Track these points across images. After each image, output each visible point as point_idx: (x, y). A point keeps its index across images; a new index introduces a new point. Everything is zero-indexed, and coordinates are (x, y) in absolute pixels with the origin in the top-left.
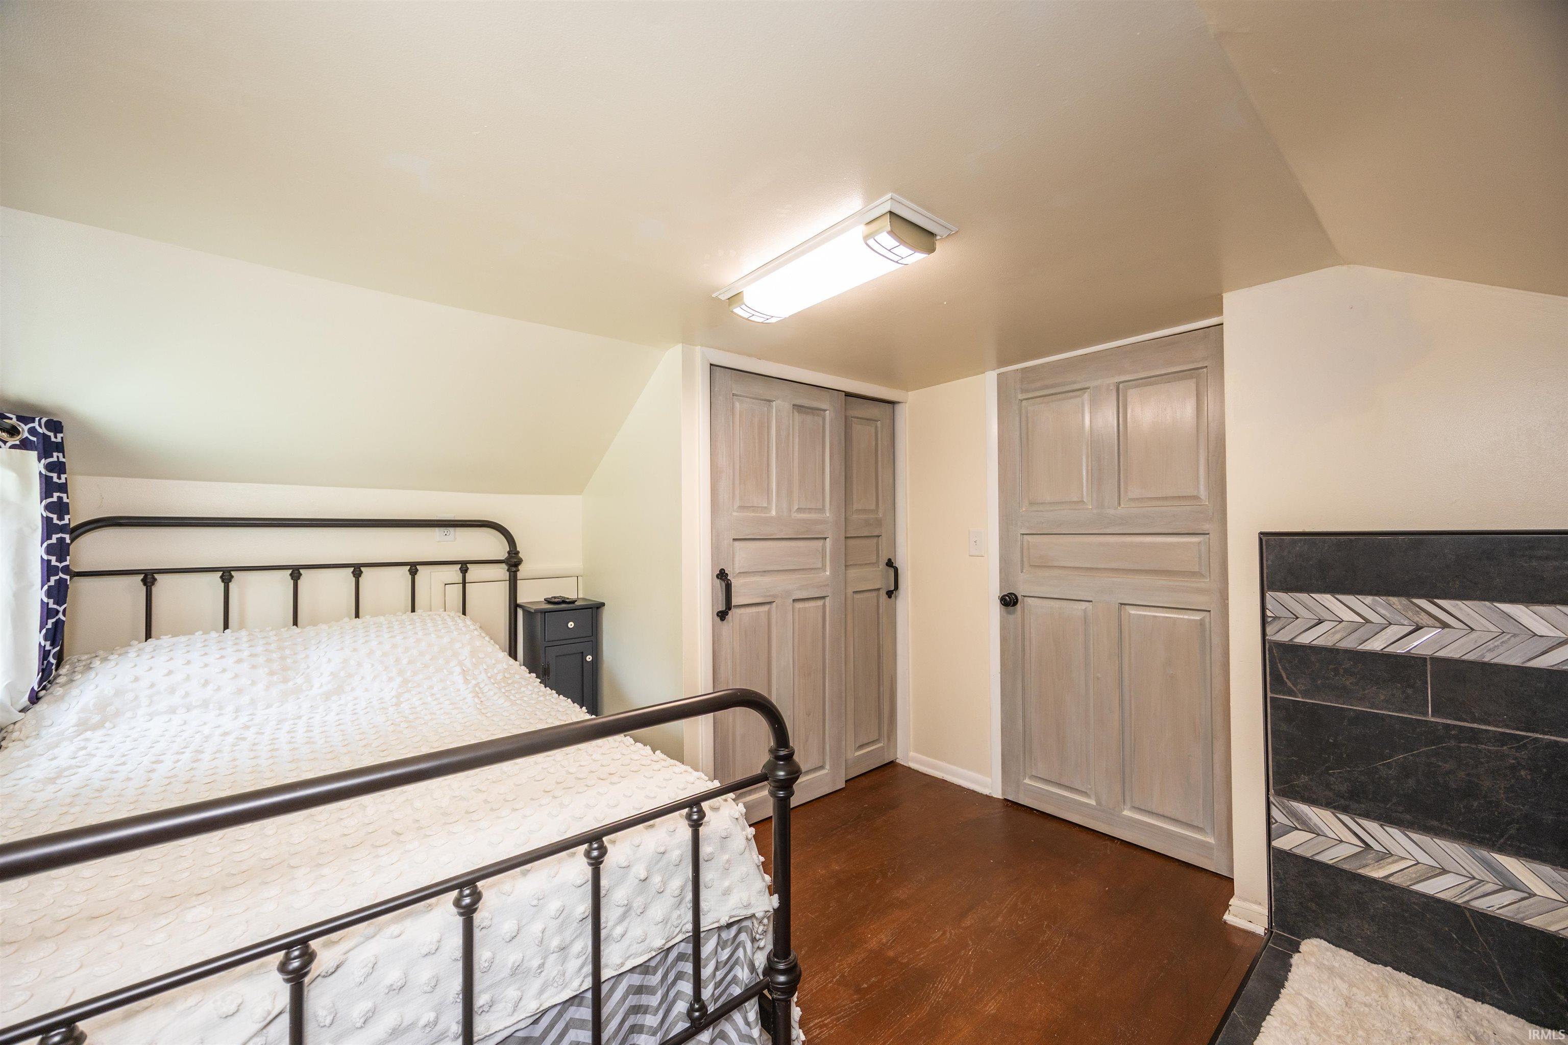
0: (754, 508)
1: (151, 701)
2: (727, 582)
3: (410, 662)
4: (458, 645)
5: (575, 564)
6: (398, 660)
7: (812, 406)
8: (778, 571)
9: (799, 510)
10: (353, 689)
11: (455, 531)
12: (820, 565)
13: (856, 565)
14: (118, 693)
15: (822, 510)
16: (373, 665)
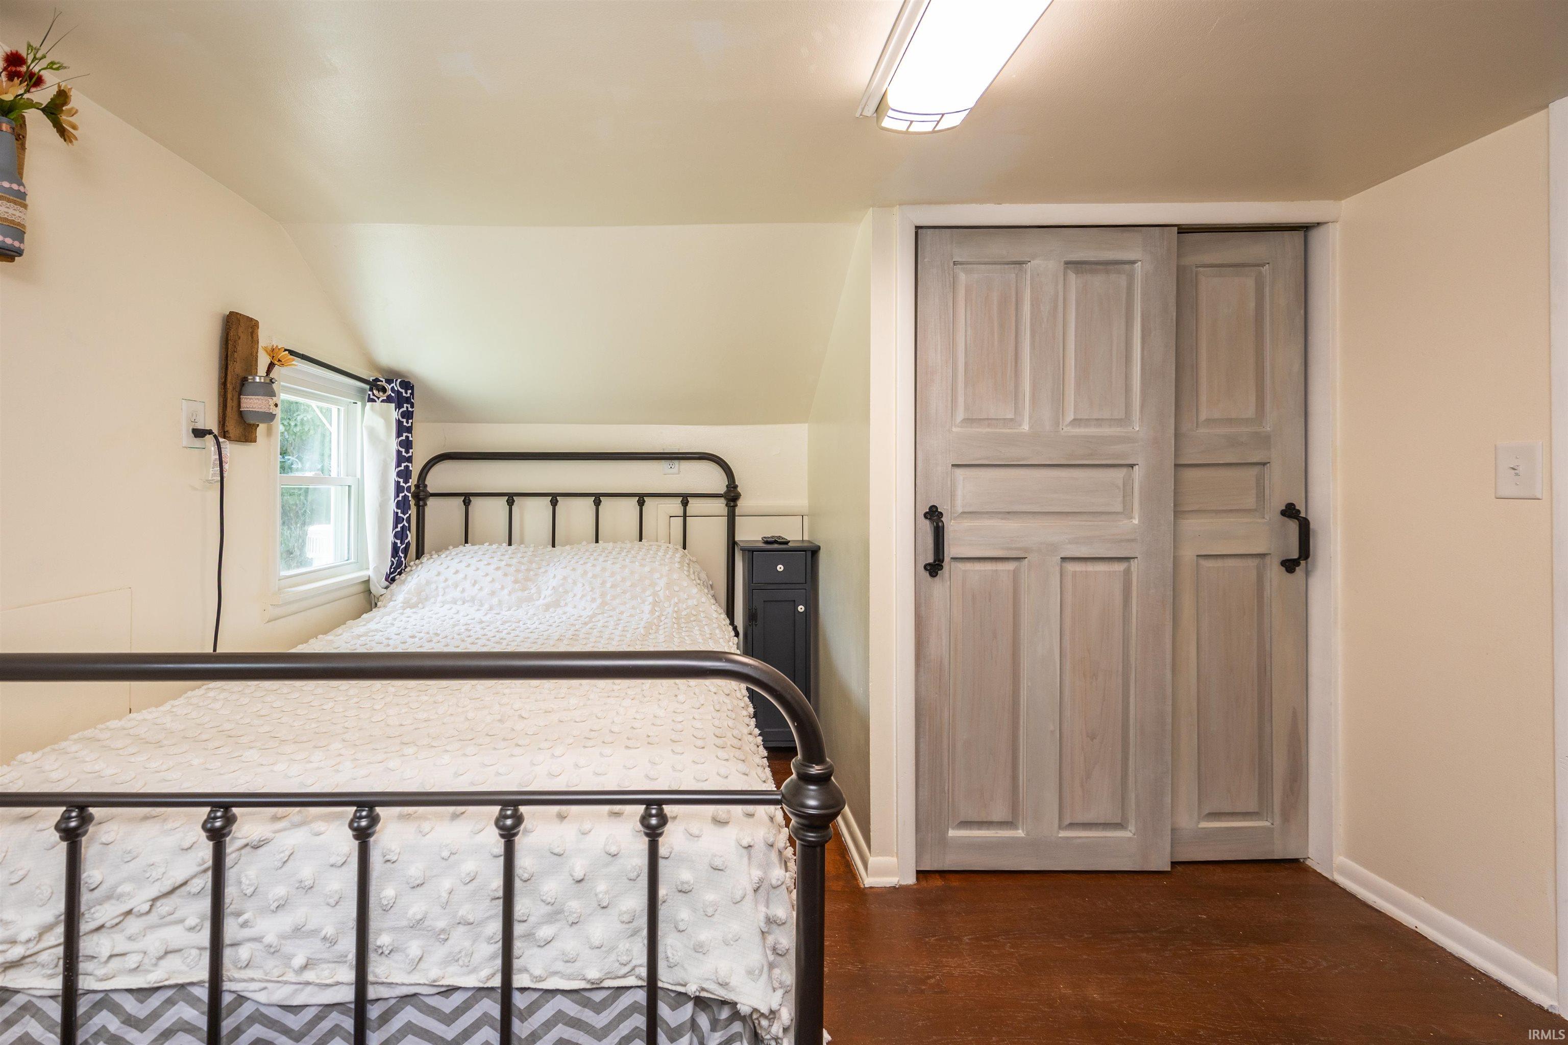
0: (990, 422)
1: (445, 593)
2: (937, 524)
3: (613, 586)
4: (657, 575)
5: (800, 501)
6: (604, 583)
7: (1105, 259)
8: (1035, 513)
9: (1076, 422)
10: (566, 604)
11: (679, 464)
12: (1119, 508)
13: (1205, 511)
14: (428, 583)
15: (1125, 420)
16: (584, 585)
